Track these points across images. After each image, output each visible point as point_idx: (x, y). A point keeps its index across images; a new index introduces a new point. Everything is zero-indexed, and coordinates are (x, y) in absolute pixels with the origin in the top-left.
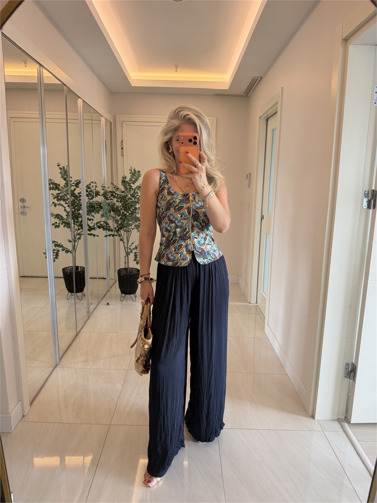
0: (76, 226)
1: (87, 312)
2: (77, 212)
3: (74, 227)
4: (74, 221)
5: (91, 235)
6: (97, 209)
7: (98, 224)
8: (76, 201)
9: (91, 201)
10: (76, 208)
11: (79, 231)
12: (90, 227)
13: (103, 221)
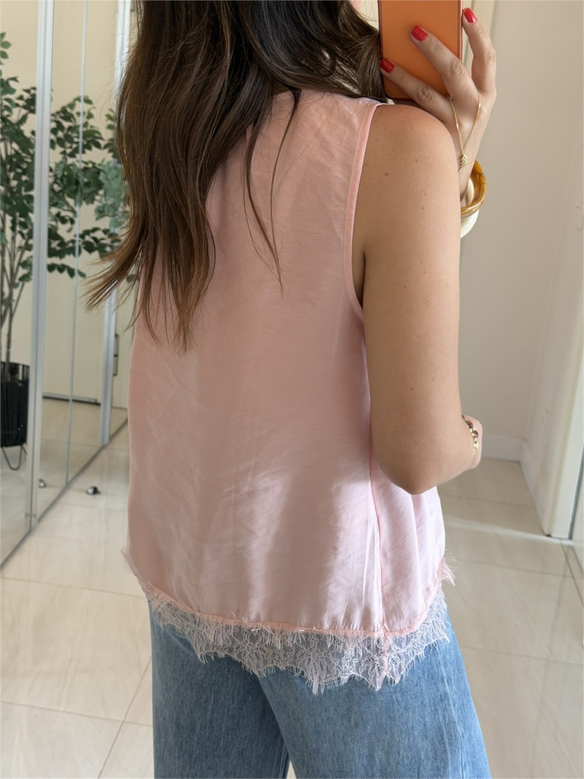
0: (19, 238)
1: (27, 515)
2: (24, 193)
3: (13, 238)
4: (14, 222)
5: (62, 268)
6: (87, 191)
7: (87, 238)
8: (24, 155)
9: (70, 161)
10: (24, 178)
11: (27, 254)
12: (62, 243)
13: (102, 228)
